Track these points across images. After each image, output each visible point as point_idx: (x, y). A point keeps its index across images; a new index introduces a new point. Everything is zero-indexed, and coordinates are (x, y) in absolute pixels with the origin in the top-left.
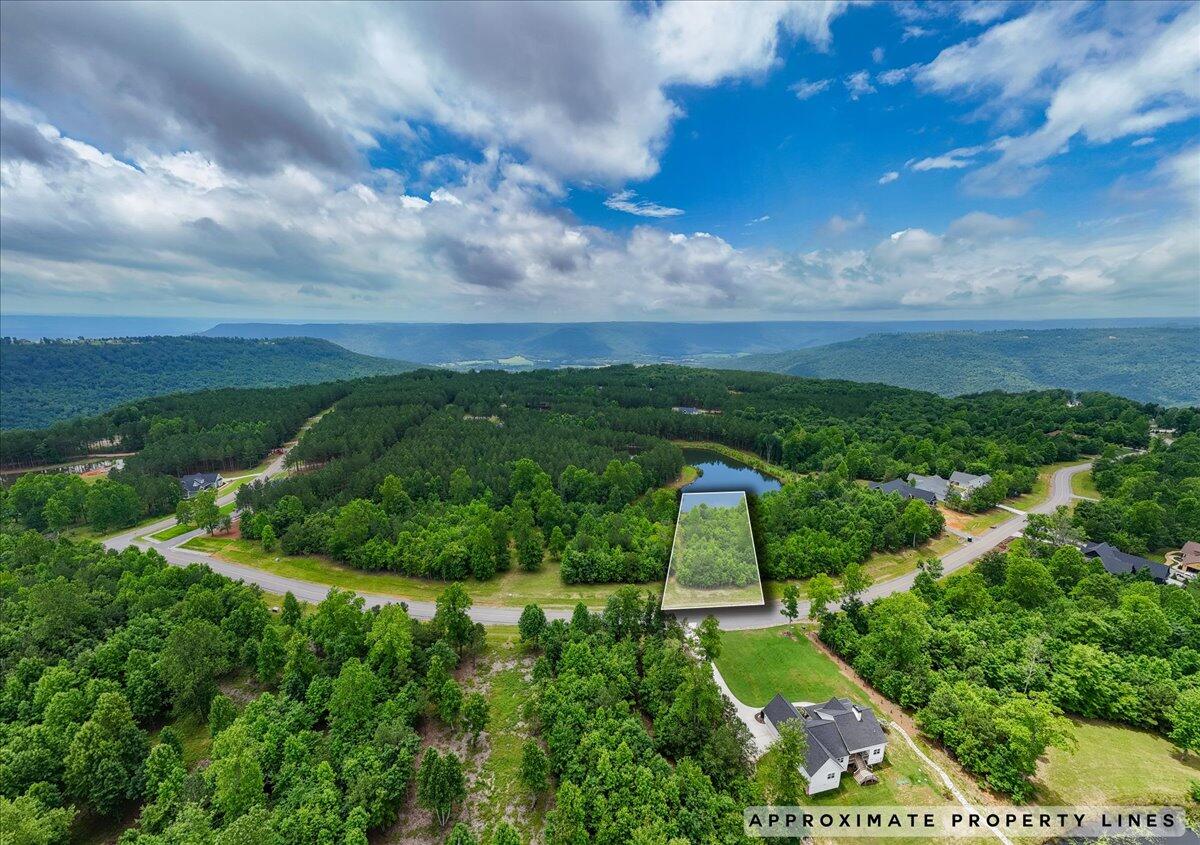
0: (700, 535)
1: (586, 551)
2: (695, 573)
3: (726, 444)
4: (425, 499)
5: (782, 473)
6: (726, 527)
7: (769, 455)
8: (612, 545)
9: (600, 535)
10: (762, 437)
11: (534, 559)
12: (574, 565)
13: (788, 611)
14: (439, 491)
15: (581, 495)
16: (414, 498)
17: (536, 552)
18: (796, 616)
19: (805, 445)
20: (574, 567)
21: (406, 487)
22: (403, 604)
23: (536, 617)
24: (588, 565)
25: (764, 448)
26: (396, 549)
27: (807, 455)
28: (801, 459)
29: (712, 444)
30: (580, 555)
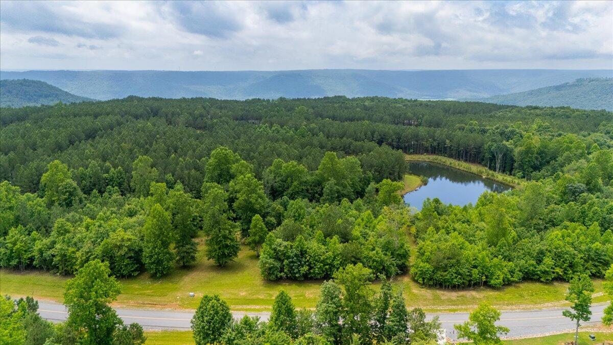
0: (438, 229)
1: (293, 239)
2: (437, 268)
3: (451, 156)
4: (101, 192)
5: (517, 181)
6: (468, 222)
7: (498, 166)
8: (328, 235)
9: (312, 226)
10: (490, 147)
11: (226, 252)
12: (278, 256)
13: (574, 312)
14: (120, 185)
15: (290, 191)
16: (88, 191)
17: (228, 242)
18: (587, 319)
19: (541, 153)
20: (277, 258)
21: (80, 179)
22: (29, 300)
23: (217, 313)
24: (296, 255)
25: (493, 159)
26: (47, 241)
27: (542, 165)
28: (536, 168)
29: (435, 157)
30: (285, 243)
